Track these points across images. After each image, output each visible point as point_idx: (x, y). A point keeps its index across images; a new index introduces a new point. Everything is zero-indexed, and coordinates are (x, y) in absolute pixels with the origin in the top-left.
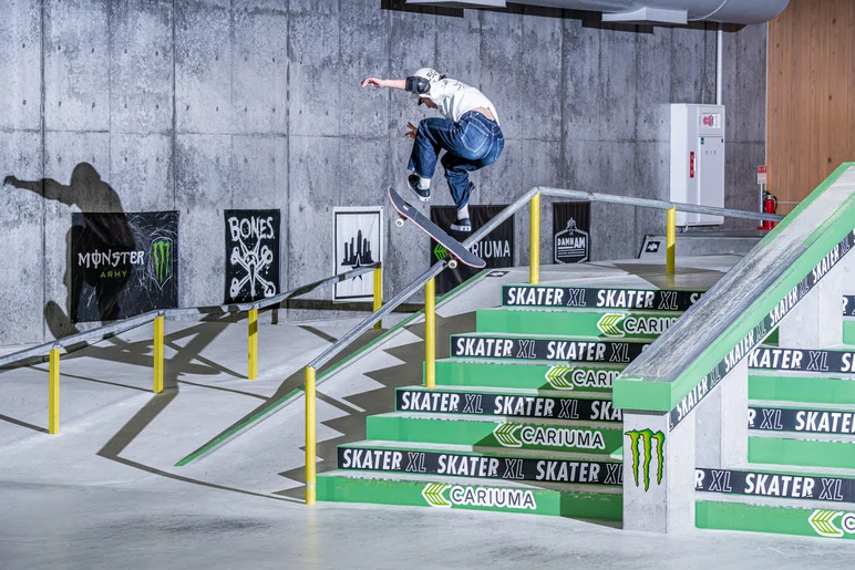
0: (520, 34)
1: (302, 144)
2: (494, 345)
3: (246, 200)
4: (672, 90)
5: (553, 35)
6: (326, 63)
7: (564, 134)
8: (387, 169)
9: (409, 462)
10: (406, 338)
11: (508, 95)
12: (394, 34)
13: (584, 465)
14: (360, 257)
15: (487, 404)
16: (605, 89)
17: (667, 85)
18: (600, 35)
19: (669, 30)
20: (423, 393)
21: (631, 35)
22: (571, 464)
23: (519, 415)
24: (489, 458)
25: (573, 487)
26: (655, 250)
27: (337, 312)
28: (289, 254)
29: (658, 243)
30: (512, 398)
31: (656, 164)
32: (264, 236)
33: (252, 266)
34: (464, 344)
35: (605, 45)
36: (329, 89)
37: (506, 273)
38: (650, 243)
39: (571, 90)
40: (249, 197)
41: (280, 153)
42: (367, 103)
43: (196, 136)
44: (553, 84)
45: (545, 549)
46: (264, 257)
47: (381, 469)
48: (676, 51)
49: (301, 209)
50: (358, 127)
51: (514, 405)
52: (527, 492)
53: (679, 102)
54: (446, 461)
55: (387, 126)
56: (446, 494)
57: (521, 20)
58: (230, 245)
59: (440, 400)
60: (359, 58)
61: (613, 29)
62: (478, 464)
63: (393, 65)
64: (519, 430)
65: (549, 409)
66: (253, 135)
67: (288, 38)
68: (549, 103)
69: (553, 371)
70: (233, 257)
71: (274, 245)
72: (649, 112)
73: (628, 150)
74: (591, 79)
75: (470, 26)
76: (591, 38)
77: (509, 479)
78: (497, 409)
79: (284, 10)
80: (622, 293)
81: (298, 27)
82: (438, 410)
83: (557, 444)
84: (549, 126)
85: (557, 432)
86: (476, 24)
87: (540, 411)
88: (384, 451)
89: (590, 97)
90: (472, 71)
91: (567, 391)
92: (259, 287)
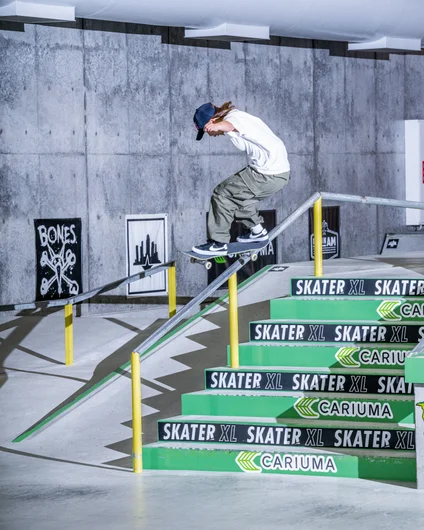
0: (278, 62)
1: (98, 162)
2: (288, 330)
3: (52, 210)
4: (406, 109)
5: (305, 63)
6: (116, 91)
7: (316, 148)
8: (169, 182)
9: (222, 433)
10: (204, 326)
11: (269, 116)
12: (173, 65)
13: (377, 433)
14: (148, 258)
15: (286, 381)
16: (350, 108)
17: (402, 104)
18: (345, 63)
19: (402, 56)
20: (229, 373)
21: (371, 62)
22: (365, 432)
23: (314, 390)
24: (292, 428)
25: (368, 453)
26: (395, 247)
27: (130, 305)
28: (90, 257)
29: (397, 241)
30: (308, 376)
31: (393, 173)
32: (68, 241)
33: (59, 267)
34: (261, 330)
35: (349, 72)
36: (120, 114)
37: (286, 268)
38: (390, 241)
39: (321, 110)
40: (55, 208)
41: (80, 170)
42: (151, 125)
43: (9, 156)
44: (306, 106)
45: (353, 507)
46: (68, 259)
47: (197, 440)
48: (408, 75)
49: (99, 218)
50: (145, 145)
51: (309, 382)
52: (329, 458)
53: (412, 118)
54: (254, 432)
55: (168, 144)
56: (257, 461)
57: (279, 51)
58: (40, 249)
59: (244, 379)
60: (144, 86)
61: (356, 57)
62: (283, 434)
63: (173, 92)
64: (317, 403)
65: (340, 385)
66: (57, 154)
67: (84, 70)
68: (304, 121)
69: (342, 351)
70: (42, 259)
71: (76, 249)
72: (387, 128)
73: (370, 162)
74: (338, 101)
75: (236, 57)
76: (337, 65)
77: (310, 446)
78: (295, 385)
79: (81, 45)
80: (397, 282)
81: (92, 60)
82: (243, 388)
83: (351, 415)
84: (304, 141)
85: (351, 405)
86: (241, 56)
87: (333, 386)
88: (199, 424)
89: (338, 116)
90: (239, 96)
91: (355, 369)
92: (64, 285)
